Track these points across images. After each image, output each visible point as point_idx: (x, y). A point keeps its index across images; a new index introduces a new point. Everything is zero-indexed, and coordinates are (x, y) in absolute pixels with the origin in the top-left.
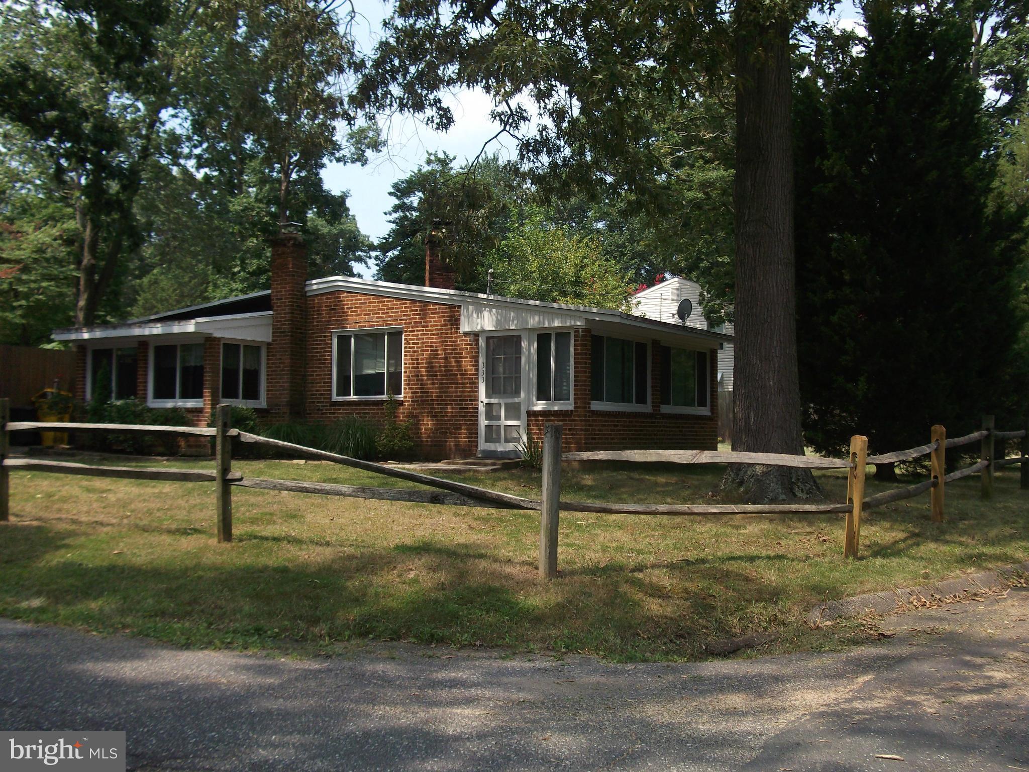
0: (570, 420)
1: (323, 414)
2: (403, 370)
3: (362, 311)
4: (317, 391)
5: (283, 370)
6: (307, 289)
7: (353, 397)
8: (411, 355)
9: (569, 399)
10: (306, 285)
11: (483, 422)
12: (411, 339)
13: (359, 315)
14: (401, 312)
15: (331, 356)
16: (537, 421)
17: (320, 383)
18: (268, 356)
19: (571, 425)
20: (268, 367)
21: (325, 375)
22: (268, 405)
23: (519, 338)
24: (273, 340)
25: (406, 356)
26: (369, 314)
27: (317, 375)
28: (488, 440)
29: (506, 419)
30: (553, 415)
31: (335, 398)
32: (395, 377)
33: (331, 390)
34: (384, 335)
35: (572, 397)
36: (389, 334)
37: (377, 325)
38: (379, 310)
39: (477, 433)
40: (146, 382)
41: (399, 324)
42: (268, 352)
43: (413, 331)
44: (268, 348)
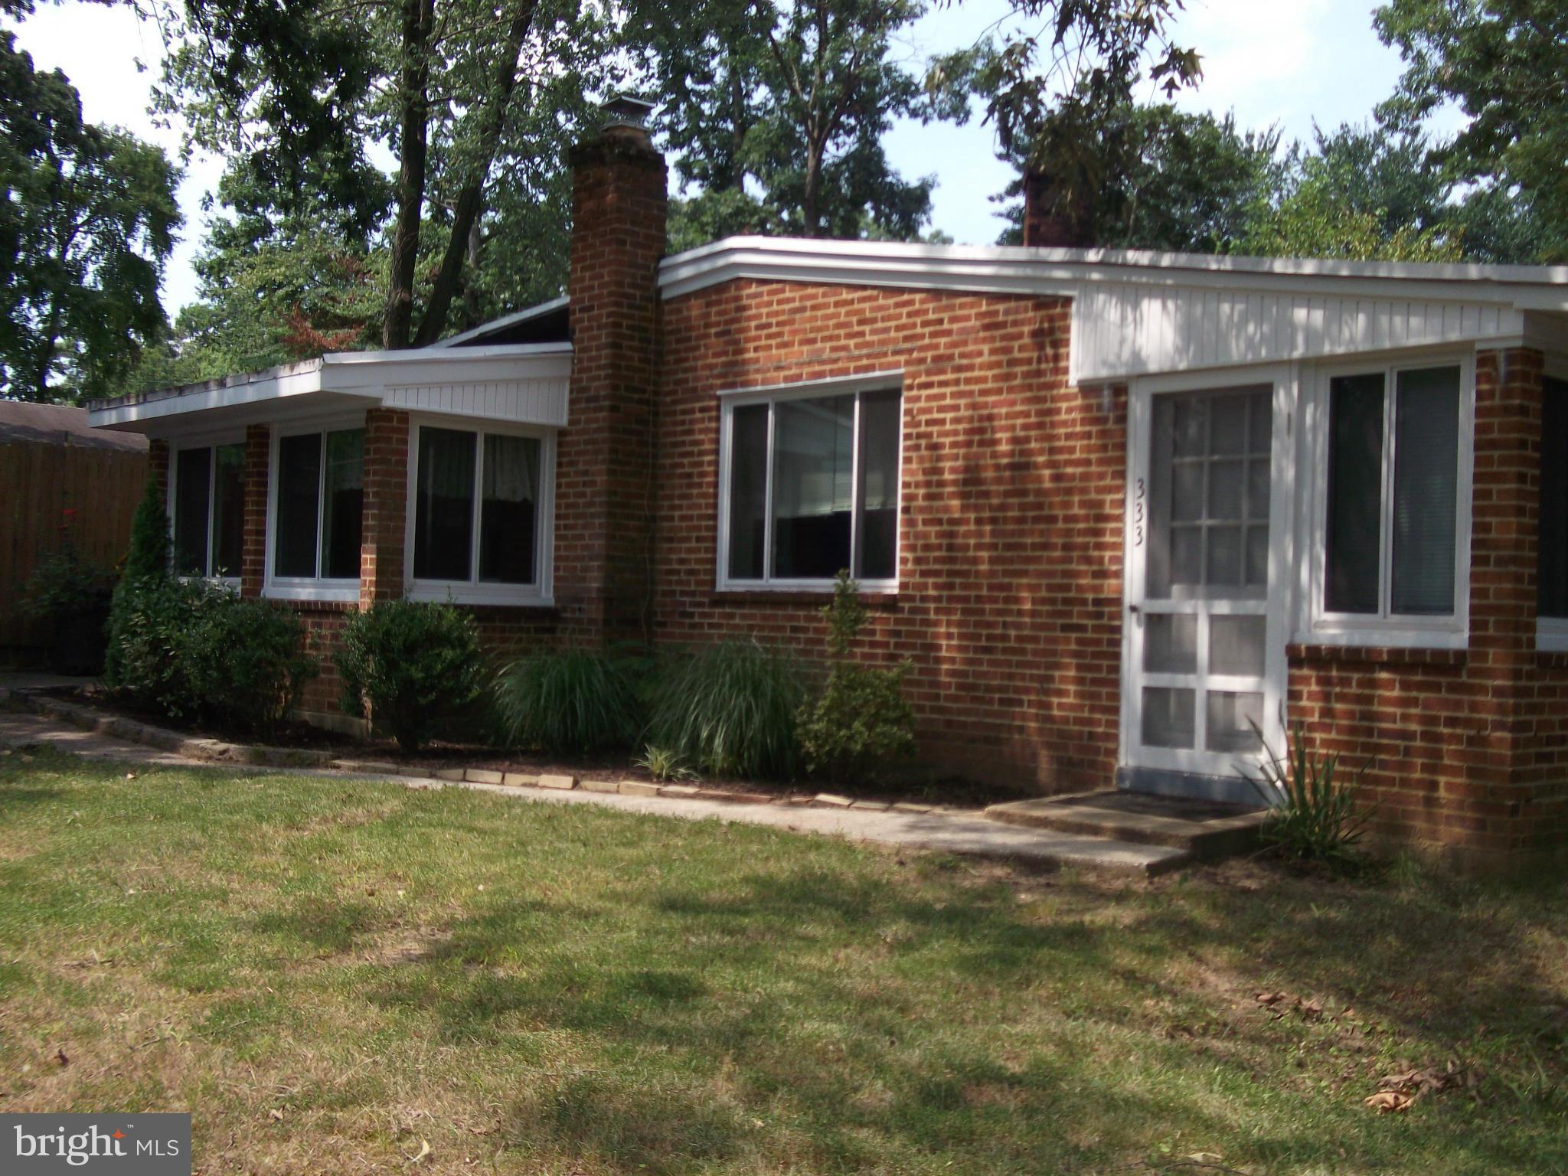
0: (1453, 688)
1: (693, 626)
2: (900, 504)
3: (794, 332)
4: (682, 561)
5: (591, 504)
6: (663, 280)
7: (769, 583)
8: (921, 459)
9: (1449, 609)
10: (658, 272)
11: (1134, 677)
12: (923, 411)
13: (785, 345)
14: (898, 328)
15: (716, 463)
16: (1323, 681)
17: (688, 539)
18: (560, 465)
19: (1458, 706)
20: (559, 496)
21: (701, 517)
22: (557, 599)
23: (1262, 396)
24: (571, 422)
25: (908, 460)
26: (813, 341)
27: (683, 518)
28: (1152, 735)
29: (1212, 669)
30: (1385, 666)
31: (724, 582)
32: (878, 526)
33: (714, 561)
34: (850, 399)
35: (1463, 601)
36: (868, 398)
37: (832, 373)
38: (839, 326)
39: (1116, 710)
40: (262, 533)
41: (890, 366)
42: (560, 455)
43: (928, 385)
44: (560, 445)
